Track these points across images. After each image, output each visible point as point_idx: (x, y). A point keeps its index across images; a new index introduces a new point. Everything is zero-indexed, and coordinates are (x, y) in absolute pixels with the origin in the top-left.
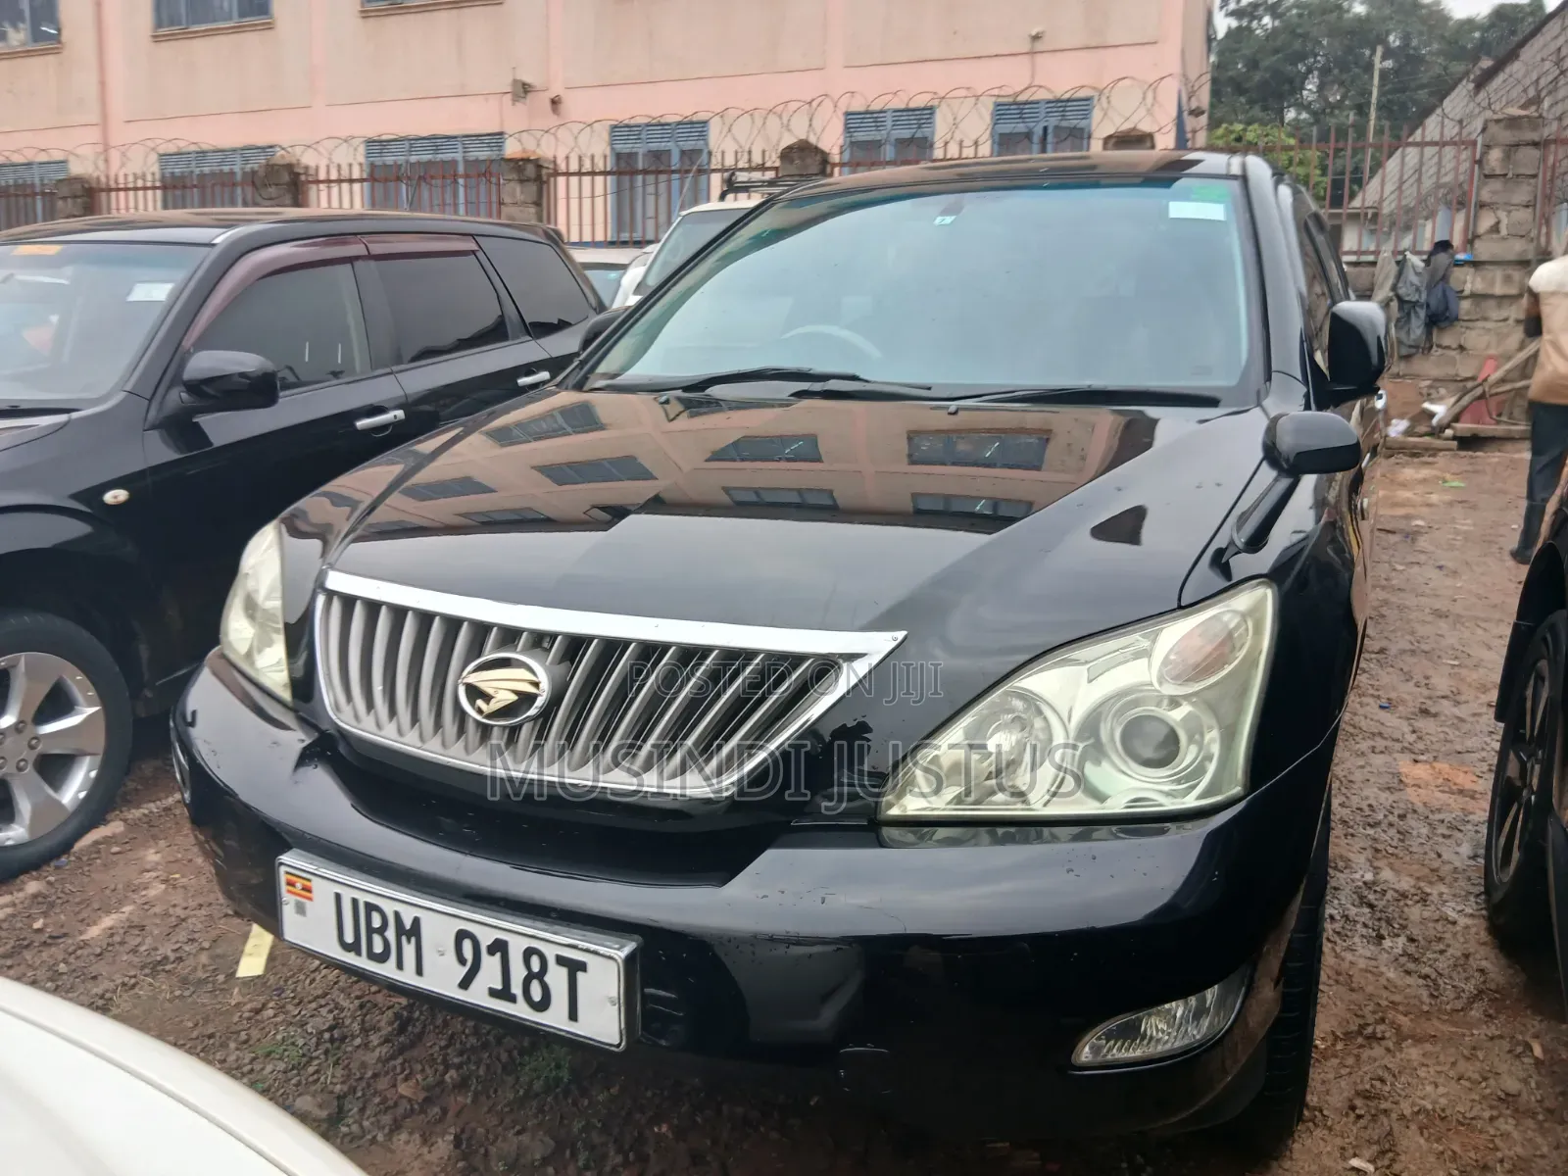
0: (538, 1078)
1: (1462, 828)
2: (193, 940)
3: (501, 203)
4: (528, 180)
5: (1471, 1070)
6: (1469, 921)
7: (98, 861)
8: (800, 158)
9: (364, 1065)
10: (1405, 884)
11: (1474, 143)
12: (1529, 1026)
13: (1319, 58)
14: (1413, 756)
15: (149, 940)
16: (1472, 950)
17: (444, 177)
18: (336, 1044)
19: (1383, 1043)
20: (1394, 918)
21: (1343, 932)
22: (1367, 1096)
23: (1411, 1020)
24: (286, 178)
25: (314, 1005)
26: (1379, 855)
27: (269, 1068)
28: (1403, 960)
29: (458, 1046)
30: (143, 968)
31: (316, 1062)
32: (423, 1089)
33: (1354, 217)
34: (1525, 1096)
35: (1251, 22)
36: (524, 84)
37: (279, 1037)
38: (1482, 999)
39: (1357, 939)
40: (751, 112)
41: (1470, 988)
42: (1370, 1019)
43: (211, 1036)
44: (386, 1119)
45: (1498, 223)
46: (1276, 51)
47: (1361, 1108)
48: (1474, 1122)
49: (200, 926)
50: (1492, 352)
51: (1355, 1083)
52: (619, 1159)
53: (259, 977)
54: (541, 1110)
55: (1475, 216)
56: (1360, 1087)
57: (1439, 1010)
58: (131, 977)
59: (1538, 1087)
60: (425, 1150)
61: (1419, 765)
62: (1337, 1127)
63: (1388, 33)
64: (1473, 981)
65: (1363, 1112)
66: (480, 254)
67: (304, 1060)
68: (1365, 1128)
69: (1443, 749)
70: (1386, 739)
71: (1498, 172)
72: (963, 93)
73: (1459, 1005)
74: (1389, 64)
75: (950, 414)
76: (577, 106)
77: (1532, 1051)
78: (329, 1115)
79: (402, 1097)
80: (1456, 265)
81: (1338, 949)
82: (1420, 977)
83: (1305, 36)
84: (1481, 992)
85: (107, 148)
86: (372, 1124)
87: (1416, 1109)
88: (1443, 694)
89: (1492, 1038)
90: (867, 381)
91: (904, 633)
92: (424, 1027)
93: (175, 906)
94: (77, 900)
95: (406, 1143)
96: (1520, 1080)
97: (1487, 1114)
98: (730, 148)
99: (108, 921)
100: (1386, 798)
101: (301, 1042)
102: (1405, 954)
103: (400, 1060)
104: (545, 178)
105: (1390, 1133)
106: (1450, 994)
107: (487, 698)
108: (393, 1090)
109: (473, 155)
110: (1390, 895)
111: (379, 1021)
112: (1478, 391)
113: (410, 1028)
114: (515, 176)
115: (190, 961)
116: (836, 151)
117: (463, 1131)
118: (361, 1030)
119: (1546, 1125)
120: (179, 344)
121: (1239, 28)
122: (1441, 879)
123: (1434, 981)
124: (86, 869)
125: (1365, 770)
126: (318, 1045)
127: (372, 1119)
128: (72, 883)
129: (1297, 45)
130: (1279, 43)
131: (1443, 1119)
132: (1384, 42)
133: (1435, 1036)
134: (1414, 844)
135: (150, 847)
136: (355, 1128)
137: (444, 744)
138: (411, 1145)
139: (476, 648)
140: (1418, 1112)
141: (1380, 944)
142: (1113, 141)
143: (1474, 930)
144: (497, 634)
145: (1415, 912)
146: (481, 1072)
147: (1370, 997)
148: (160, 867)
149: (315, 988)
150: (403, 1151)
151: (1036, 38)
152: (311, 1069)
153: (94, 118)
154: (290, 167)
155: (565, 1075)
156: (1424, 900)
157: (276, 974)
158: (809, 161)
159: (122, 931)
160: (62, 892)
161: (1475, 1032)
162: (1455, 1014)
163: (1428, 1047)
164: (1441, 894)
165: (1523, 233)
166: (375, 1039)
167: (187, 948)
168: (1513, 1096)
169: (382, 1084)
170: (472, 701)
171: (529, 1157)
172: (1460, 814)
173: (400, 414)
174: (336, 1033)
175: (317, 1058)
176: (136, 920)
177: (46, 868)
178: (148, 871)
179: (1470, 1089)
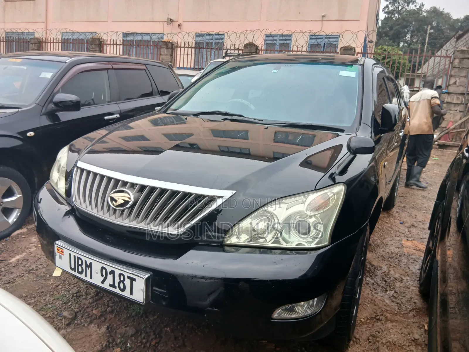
0: (134, 312)
1: (418, 261)
2: (41, 264)
3: (160, 54)
4: (169, 48)
5: (405, 331)
6: (414, 288)
7: (18, 240)
8: (249, 47)
9: (85, 304)
10: (397, 276)
11: (451, 57)
12: (425, 320)
13: (411, 28)
14: (407, 238)
15: (29, 263)
16: (413, 296)
17: (144, 45)
18: (78, 297)
19: (381, 321)
20: (391, 286)
21: (376, 288)
22: (374, 336)
23: (391, 315)
24: (98, 42)
25: (73, 286)
26: (391, 267)
27: (57, 303)
28: (392, 298)
29: (112, 301)
30: (26, 271)
31: (71, 302)
32: (100, 312)
33: (419, 76)
34: (420, 340)
35: (392, 15)
36: (171, 19)
37: (62, 294)
38: (413, 311)
39: (379, 290)
40: (236, 33)
41: (410, 307)
42: (379, 314)
43: (42, 292)
44: (89, 320)
45: (456, 82)
46: (399, 25)
47: (371, 340)
48: (403, 346)
49: (44, 260)
50: (452, 120)
51: (371, 332)
52: (154, 337)
53: (59, 276)
54: (134, 321)
55: (449, 79)
56: (372, 334)
57: (400, 313)
58: (22, 274)
59: (424, 337)
60: (98, 329)
61: (409, 241)
62: (363, 345)
63: (433, 22)
64: (412, 305)
65: (371, 341)
66: (147, 70)
67: (68, 301)
68: (371, 345)
69: (417, 237)
70: (400, 233)
71: (457, 66)
72: (300, 31)
73: (406, 312)
74: (432, 31)
75: (265, 129)
76: (186, 27)
77: (424, 327)
78: (72, 317)
79: (94, 314)
80: (443, 93)
81: (373, 293)
82: (396, 303)
83: (407, 21)
84: (413, 309)
85: (46, 30)
86: (84, 321)
87: (387, 341)
88: (420, 221)
89: (414, 323)
90: (245, 117)
91: (236, 191)
92: (104, 294)
93: (38, 254)
94: (10, 250)
95: (93, 327)
96: (419, 335)
97: (407, 344)
98: (229, 43)
99: (18, 257)
100: (397, 250)
101: (68, 296)
102: (393, 296)
103: (95, 303)
104: (174, 48)
105: (378, 348)
106: (404, 309)
107: (116, 201)
108: (92, 312)
109: (153, 39)
110: (392, 278)
111: (91, 292)
112: (447, 131)
113: (99, 295)
114: (165, 47)
115: (40, 270)
116: (260, 46)
117: (110, 325)
118: (85, 294)
119: (424, 348)
120: (53, 91)
121: (388, 17)
122: (408, 275)
123: (400, 305)
124: (14, 241)
125: (392, 242)
126: (72, 297)
127: (84, 320)
128: (9, 245)
129: (405, 23)
130: (400, 22)
131: (395, 345)
132: (431, 24)
133: (397, 321)
134: (402, 265)
135: (33, 237)
136: (79, 322)
137: (103, 214)
138: (94, 328)
139: (115, 186)
140: (388, 342)
141: (386, 293)
142: (343, 49)
143: (414, 291)
144: (121, 183)
145: (398, 284)
146: (118, 309)
147: (380, 308)
148: (35, 243)
149: (74, 281)
150: (92, 329)
151: (324, 16)
152: (69, 304)
153: (44, 20)
154: (99, 39)
155: (142, 312)
156: (402, 281)
157: (64, 276)
158: (252, 48)
159: (21, 260)
160: (6, 248)
161: (409, 320)
162: (404, 315)
163: (394, 324)
164: (407, 280)
165: (463, 85)
166: (89, 297)
167: (39, 267)
168: (416, 339)
169: (89, 310)
170: (112, 202)
171: (128, 334)
172: (418, 256)
173: (118, 116)
174: (78, 294)
175: (72, 301)
176: (26, 258)
177: (2, 240)
178: (32, 244)
179: (404, 337)
